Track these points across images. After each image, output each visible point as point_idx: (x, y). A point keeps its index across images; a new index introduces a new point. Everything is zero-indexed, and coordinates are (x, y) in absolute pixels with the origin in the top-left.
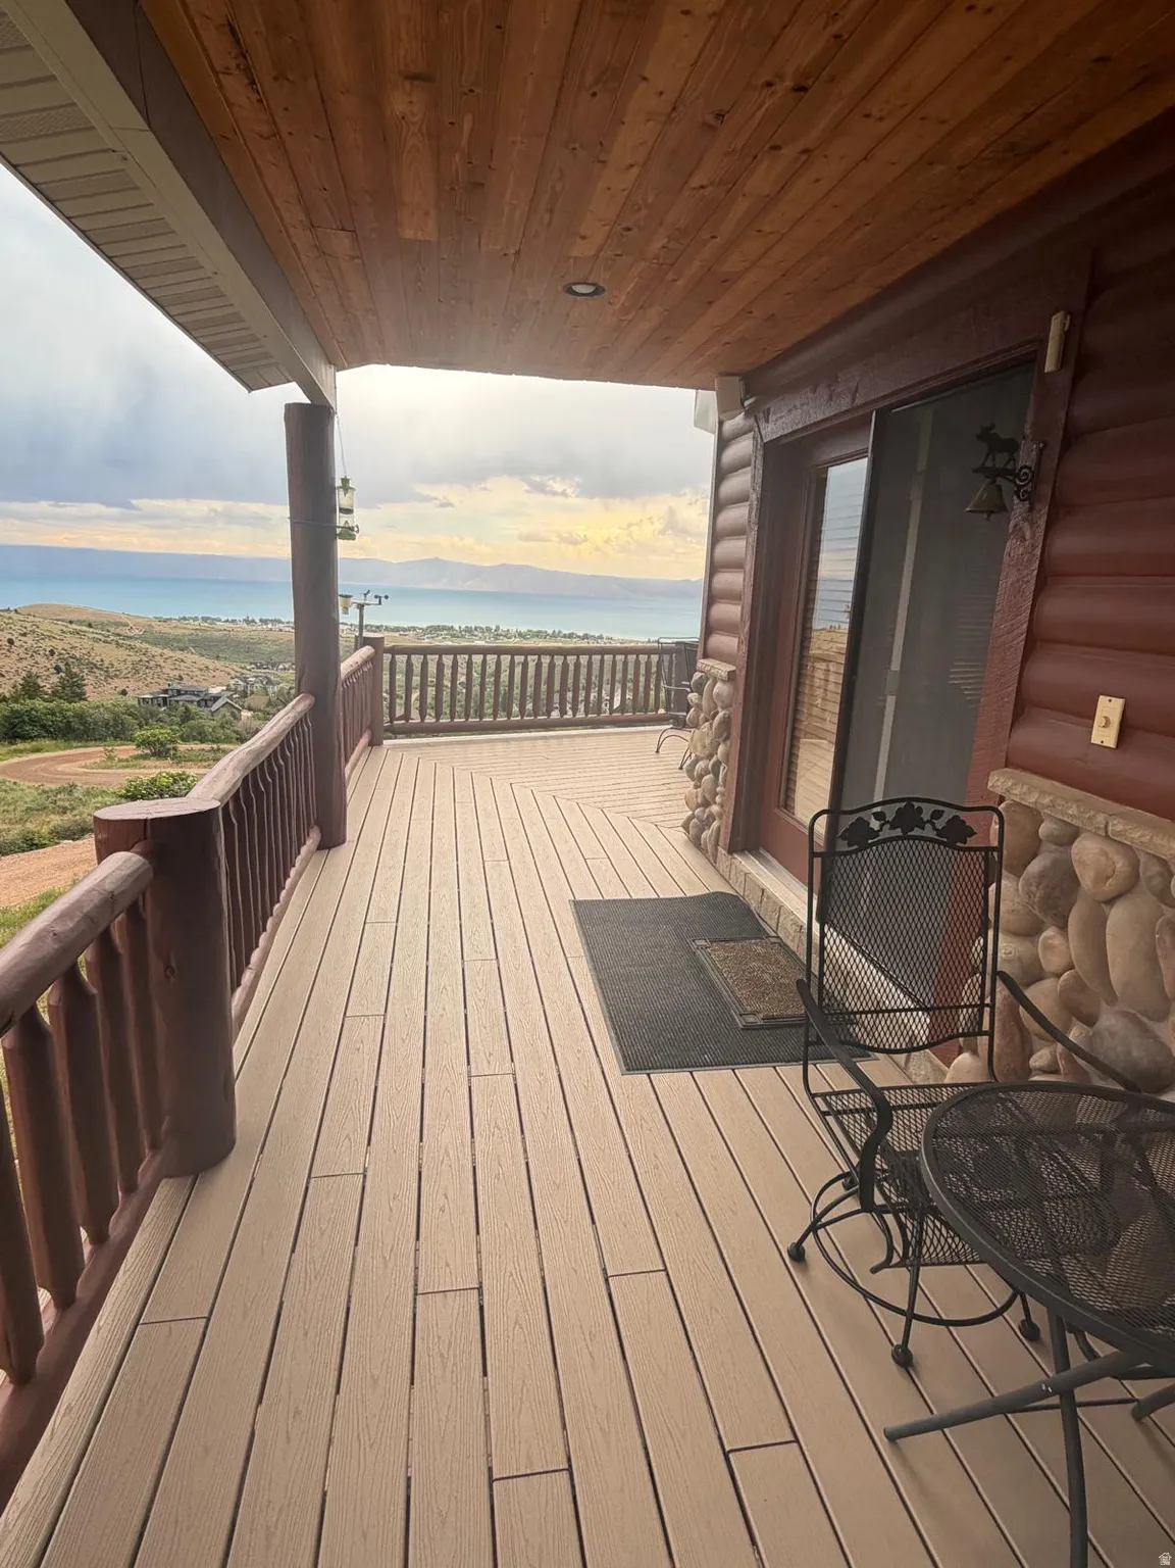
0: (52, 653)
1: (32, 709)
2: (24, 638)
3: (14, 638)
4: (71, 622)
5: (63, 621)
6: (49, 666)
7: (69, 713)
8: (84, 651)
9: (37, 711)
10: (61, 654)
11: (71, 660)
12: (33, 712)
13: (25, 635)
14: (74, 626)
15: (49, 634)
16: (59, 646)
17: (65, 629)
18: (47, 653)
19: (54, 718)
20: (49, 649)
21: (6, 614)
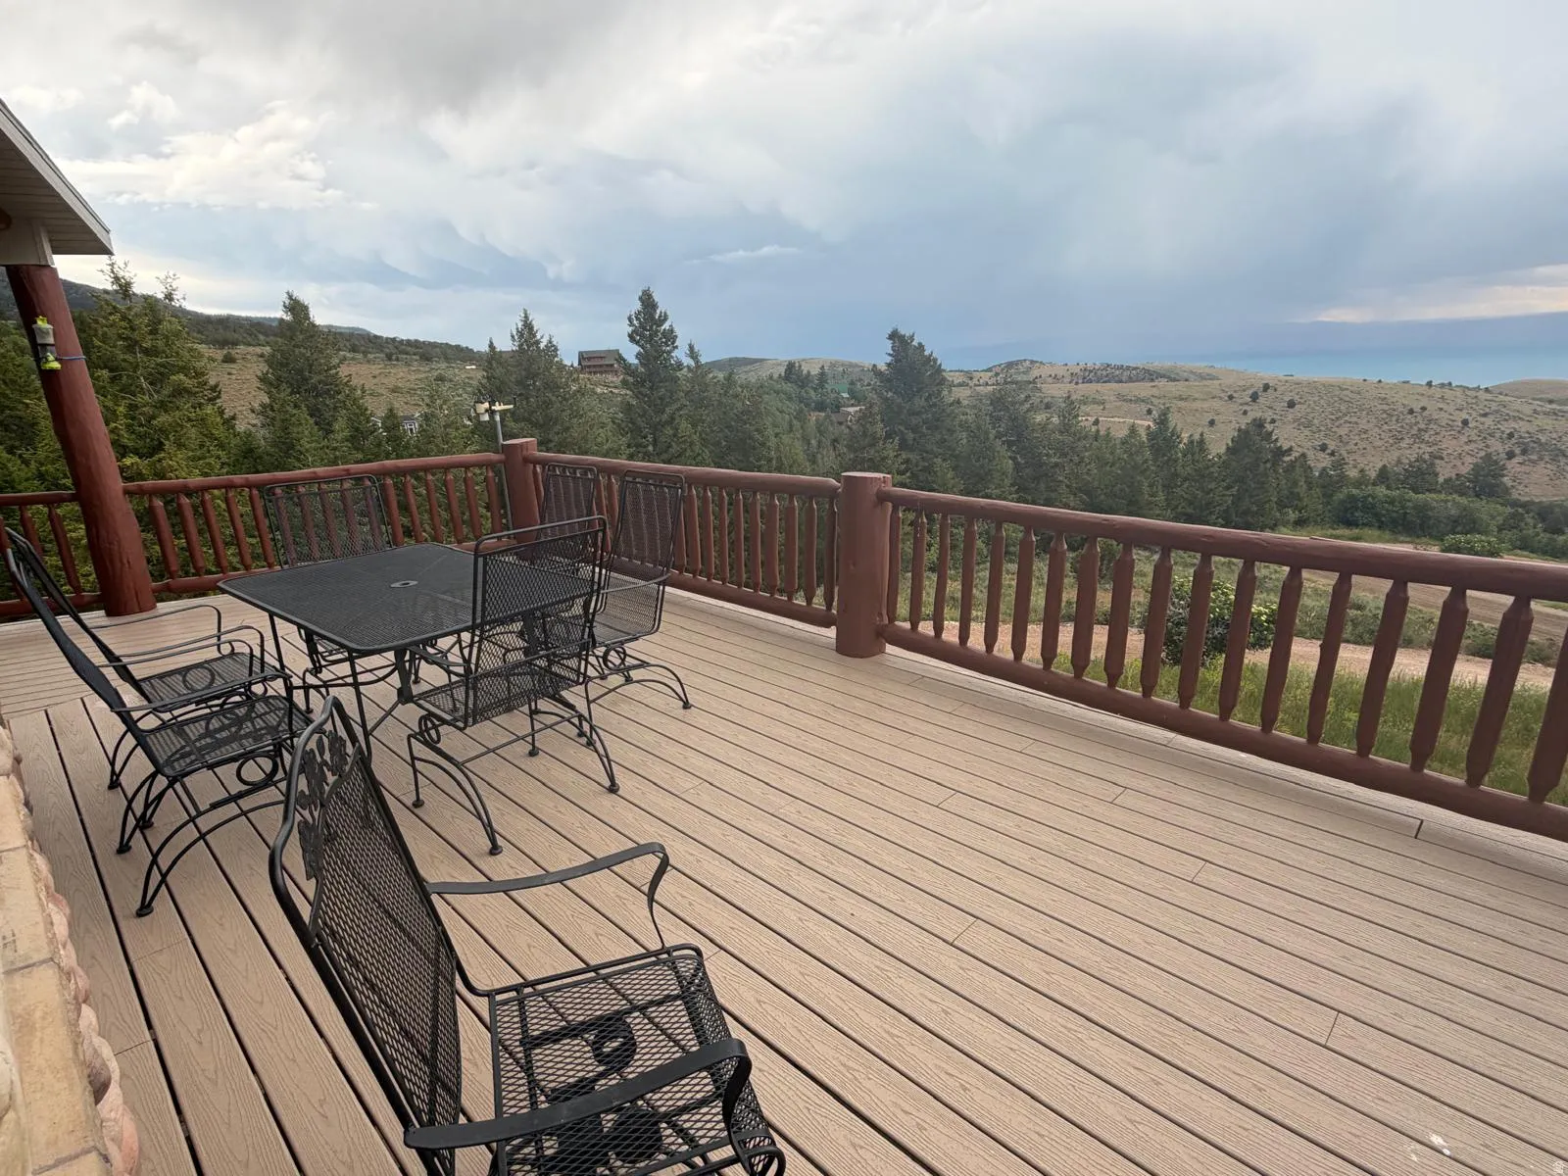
0: (1511, 436)
1: (1369, 496)
2: (1483, 419)
3: (1470, 419)
4: (1551, 402)
5: (1540, 400)
6: (1501, 451)
7: (1408, 504)
8: (1554, 435)
9: (1373, 498)
10: (1521, 437)
11: (1532, 445)
12: (1370, 499)
13: (1485, 415)
14: (1554, 406)
15: (1516, 414)
16: (1523, 427)
17: (1539, 409)
18: (1505, 436)
19: (1390, 508)
20: (1508, 431)
21: (1473, 394)
